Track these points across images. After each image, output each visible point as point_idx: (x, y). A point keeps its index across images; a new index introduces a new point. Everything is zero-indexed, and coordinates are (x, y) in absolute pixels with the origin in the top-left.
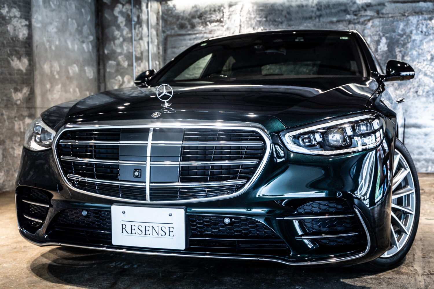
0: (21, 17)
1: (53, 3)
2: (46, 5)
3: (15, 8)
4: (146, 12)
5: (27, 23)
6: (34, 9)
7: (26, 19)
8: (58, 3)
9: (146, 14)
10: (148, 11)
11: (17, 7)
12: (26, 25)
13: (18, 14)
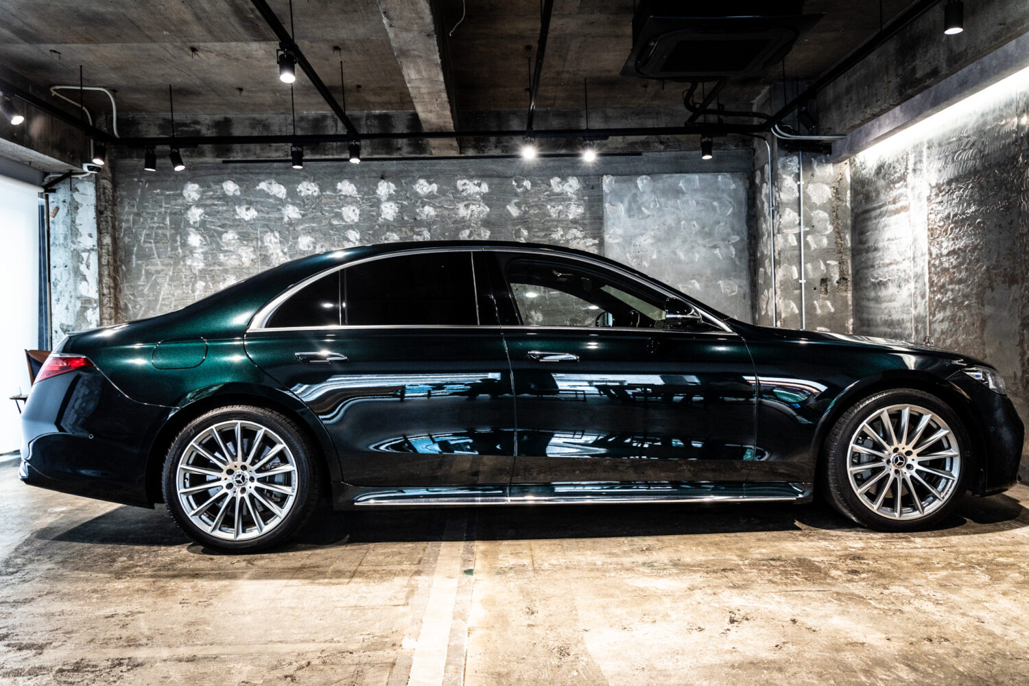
0: (585, 237)
1: (648, 208)
2: (632, 213)
3: (576, 228)
4: (795, 187)
5: (596, 241)
6: (608, 223)
7: (594, 238)
8: (658, 206)
9: (796, 190)
10: (799, 186)
11: (579, 227)
12: (594, 245)
13: (579, 234)
